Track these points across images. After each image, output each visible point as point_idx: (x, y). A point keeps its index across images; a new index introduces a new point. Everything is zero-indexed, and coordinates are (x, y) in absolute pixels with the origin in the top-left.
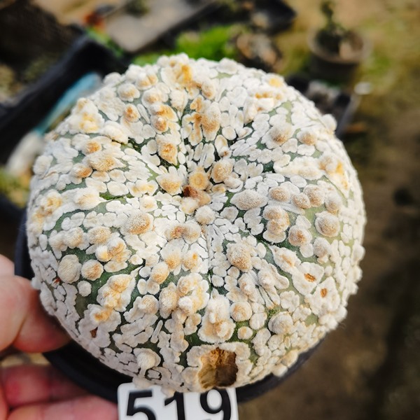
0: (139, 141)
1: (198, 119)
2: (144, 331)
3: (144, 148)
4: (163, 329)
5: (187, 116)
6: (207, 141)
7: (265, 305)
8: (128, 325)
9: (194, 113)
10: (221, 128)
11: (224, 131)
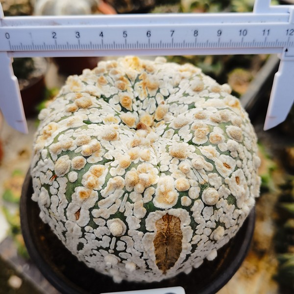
0: (107, 96)
1: (145, 84)
2: (115, 203)
3: (111, 100)
4: (129, 200)
5: (138, 83)
6: (151, 96)
7: (198, 181)
8: (103, 200)
9: (141, 82)
10: (159, 89)
11: (161, 91)
